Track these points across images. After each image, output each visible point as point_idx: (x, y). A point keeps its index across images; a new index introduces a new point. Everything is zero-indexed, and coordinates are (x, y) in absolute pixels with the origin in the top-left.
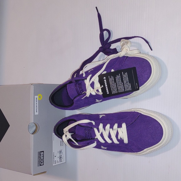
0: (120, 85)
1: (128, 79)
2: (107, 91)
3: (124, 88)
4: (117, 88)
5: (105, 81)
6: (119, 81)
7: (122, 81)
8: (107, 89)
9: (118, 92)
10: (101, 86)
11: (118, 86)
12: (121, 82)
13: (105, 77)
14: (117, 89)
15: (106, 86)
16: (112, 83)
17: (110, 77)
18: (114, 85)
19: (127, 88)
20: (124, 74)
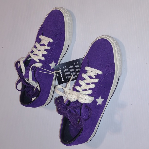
0: (73, 73)
1: (79, 67)
2: (63, 79)
3: (77, 75)
6: (72, 70)
7: (75, 70)
8: (62, 77)
11: (72, 74)
13: (60, 68)
15: (61, 74)
16: (67, 72)
17: (65, 67)
18: (69, 73)
20: (76, 64)
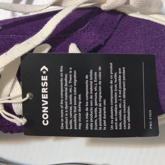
0: (94, 107)
1: (125, 89)
2: (45, 116)
3: (108, 120)
4: (83, 112)
5: (44, 78)
6: (94, 92)
7: (106, 94)
8: (45, 110)
9: (83, 126)
10: (24, 96)
11: (89, 107)
12: (101, 97)
13: (44, 67)
14: (83, 117)
15: (45, 97)
16: (69, 94)
17: (66, 71)
18: (76, 100)
19: (119, 122)
20: (115, 70)
